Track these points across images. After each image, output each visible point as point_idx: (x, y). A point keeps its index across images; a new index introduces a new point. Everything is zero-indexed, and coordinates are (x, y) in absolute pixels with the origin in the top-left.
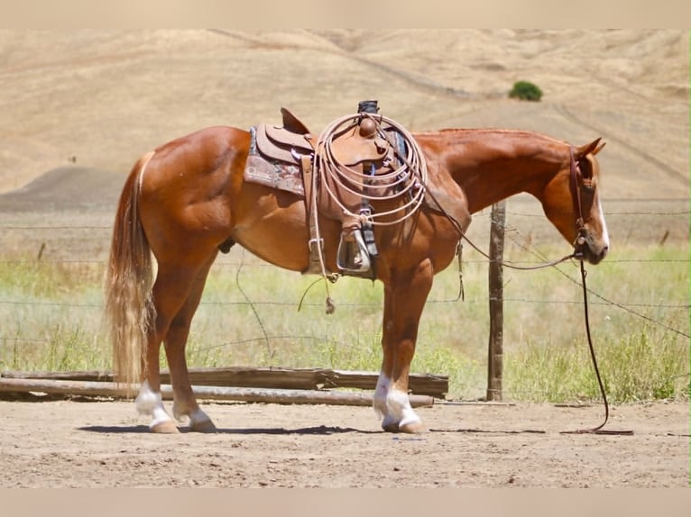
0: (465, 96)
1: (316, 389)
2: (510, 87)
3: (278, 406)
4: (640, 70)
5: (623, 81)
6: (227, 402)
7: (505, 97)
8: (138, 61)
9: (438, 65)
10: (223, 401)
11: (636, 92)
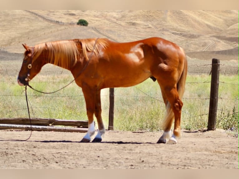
0: (63, 24)
1: (49, 126)
2: (77, 21)
3: (37, 132)
4: (120, 16)
5: (115, 20)
6: (18, 130)
7: (76, 24)
9: (53, 13)
10: (17, 130)
11: (119, 23)
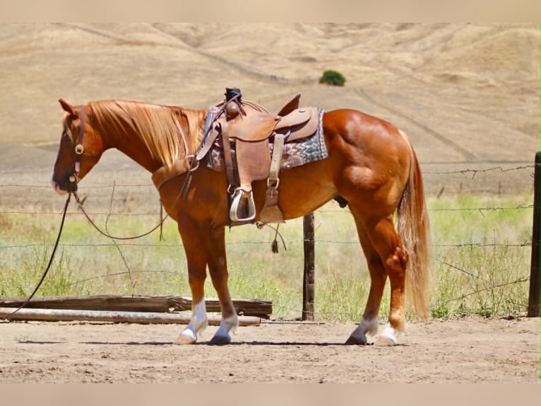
0: (285, 82)
1: (168, 312)
2: (320, 75)
3: (139, 325)
4: (421, 61)
5: (409, 71)
6: (98, 322)
7: (317, 82)
8: (29, 55)
9: (264, 58)
10: (95, 322)
11: (419, 78)
